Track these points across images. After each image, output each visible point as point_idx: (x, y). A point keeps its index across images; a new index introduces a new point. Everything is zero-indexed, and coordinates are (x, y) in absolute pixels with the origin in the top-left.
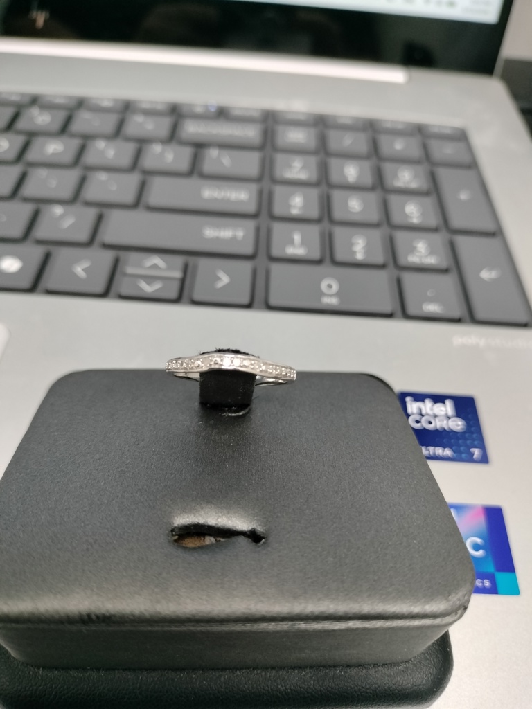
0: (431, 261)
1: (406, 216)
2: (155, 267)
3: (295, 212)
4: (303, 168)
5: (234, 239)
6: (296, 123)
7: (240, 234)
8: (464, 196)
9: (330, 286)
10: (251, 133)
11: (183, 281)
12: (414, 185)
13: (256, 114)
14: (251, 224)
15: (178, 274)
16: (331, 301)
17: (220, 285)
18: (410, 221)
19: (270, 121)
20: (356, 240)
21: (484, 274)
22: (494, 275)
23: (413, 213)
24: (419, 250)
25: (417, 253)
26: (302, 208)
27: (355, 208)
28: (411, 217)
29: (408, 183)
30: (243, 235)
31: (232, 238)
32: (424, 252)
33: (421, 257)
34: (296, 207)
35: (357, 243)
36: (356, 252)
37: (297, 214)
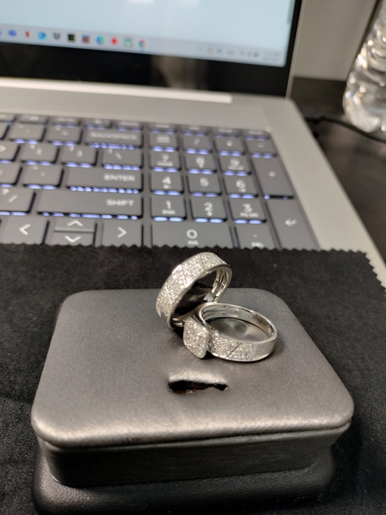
0: (255, 215)
1: (238, 188)
2: (75, 225)
3: (166, 187)
4: (168, 160)
5: (127, 206)
6: (163, 131)
7: (131, 202)
8: (272, 174)
9: (192, 234)
10: (134, 137)
11: (95, 234)
13: (136, 125)
15: (92, 230)
16: (194, 244)
17: (120, 236)
19: (145, 129)
20: (206, 204)
21: (288, 223)
22: (294, 222)
23: (241, 186)
24: (247, 208)
25: (245, 211)
26: (171, 184)
27: (204, 184)
28: (240, 189)
29: (238, 167)
30: (133, 204)
31: (125, 205)
32: (250, 210)
33: (248, 213)
34: (166, 184)
35: (208, 206)
36: (207, 212)
37: (168, 188)
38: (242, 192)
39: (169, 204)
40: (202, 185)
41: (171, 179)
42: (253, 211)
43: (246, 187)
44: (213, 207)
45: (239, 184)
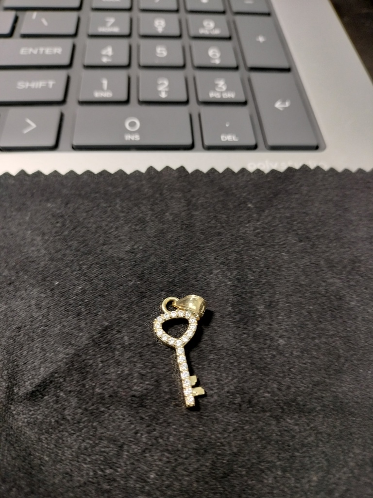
0: (230, 96)
1: (209, 58)
3: (105, 61)
4: (113, 25)
5: (45, 89)
7: (51, 83)
8: (261, 39)
9: (132, 124)
12: (217, 32)
14: (63, 74)
16: (134, 138)
17: (27, 130)
18: (213, 62)
20: (160, 82)
21: (278, 105)
22: (287, 104)
23: (215, 55)
24: (220, 86)
25: (217, 89)
26: (112, 57)
27: (162, 54)
28: (214, 59)
29: (212, 30)
30: (53, 84)
31: (42, 87)
32: (224, 88)
33: (222, 93)
34: (107, 56)
35: (162, 84)
36: (160, 92)
37: (108, 62)
38: (215, 63)
39: (105, 83)
40: (158, 55)
41: (113, 50)
42: (228, 90)
43: (221, 57)
44: (169, 86)
45: (211, 52)
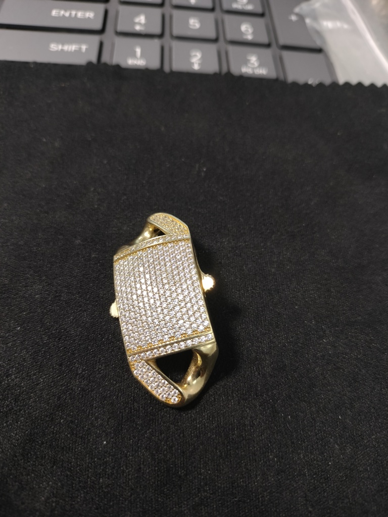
0: (262, 72)
1: (242, 33)
3: (138, 28)
5: (79, 51)
7: (84, 47)
12: (249, 8)
14: (96, 39)
18: (245, 37)
23: (247, 31)
24: (252, 62)
25: (249, 65)
26: (145, 25)
27: (195, 26)
28: (246, 35)
29: (245, 5)
30: (86, 49)
31: (75, 50)
32: (256, 64)
33: (253, 69)
34: (140, 24)
35: (196, 56)
36: (193, 63)
37: (140, 30)
38: (247, 39)
39: (138, 51)
40: (191, 27)
41: (146, 18)
42: (260, 66)
43: (254, 33)
44: (203, 58)
45: (244, 28)
